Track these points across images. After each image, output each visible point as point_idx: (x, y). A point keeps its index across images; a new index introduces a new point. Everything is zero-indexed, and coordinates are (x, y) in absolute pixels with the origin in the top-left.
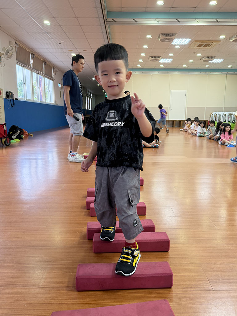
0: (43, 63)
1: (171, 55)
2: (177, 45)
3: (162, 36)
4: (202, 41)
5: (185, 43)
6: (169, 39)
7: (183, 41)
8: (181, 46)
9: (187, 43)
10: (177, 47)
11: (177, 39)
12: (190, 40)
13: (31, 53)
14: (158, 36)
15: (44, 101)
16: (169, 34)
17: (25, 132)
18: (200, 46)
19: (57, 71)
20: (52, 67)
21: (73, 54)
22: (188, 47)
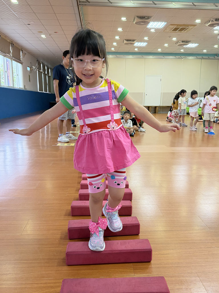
0: (11, 45)
1: (146, 38)
2: (152, 29)
3: (138, 18)
4: (178, 25)
5: (160, 26)
6: (144, 22)
7: (159, 24)
8: (157, 30)
9: (162, 27)
10: (153, 31)
11: (152, 23)
12: (166, 23)
14: (133, 19)
16: (144, 17)
18: (175, 29)
19: (26, 54)
20: (20, 49)
21: (43, 36)
22: (164, 31)
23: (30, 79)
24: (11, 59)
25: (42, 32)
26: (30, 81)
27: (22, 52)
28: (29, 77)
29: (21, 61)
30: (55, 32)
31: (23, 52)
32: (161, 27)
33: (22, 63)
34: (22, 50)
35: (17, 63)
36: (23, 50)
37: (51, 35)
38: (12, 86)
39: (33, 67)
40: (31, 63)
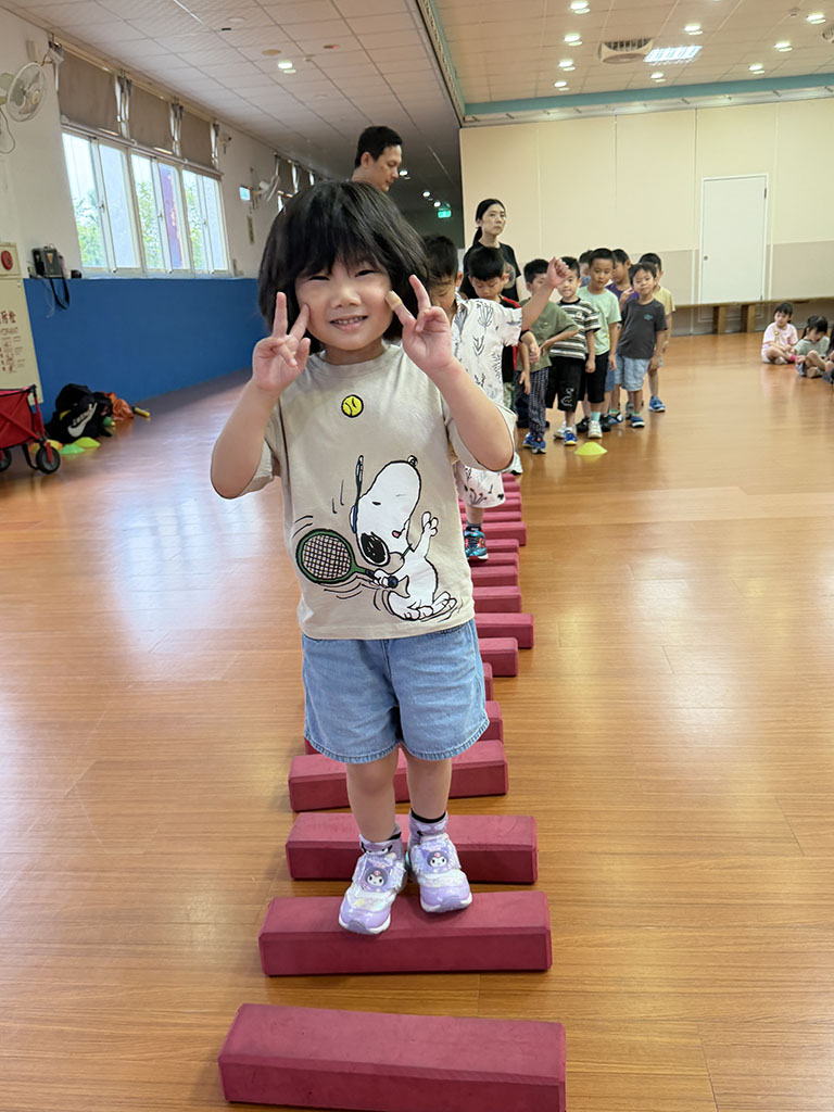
0: (172, 113)
1: (693, 29)
13: (119, 78)
15: (185, 266)
17: (119, 405)
19: (230, 139)
20: (208, 123)
21: (285, 66)
23: (251, 233)
24: (178, 166)
25: (279, 52)
26: (252, 239)
27: (217, 135)
28: (250, 226)
29: (213, 168)
30: (326, 47)
31: (220, 133)
33: (217, 177)
34: (214, 125)
35: (200, 176)
36: (221, 125)
37: (313, 59)
38: (188, 267)
39: (262, 185)
40: (252, 170)
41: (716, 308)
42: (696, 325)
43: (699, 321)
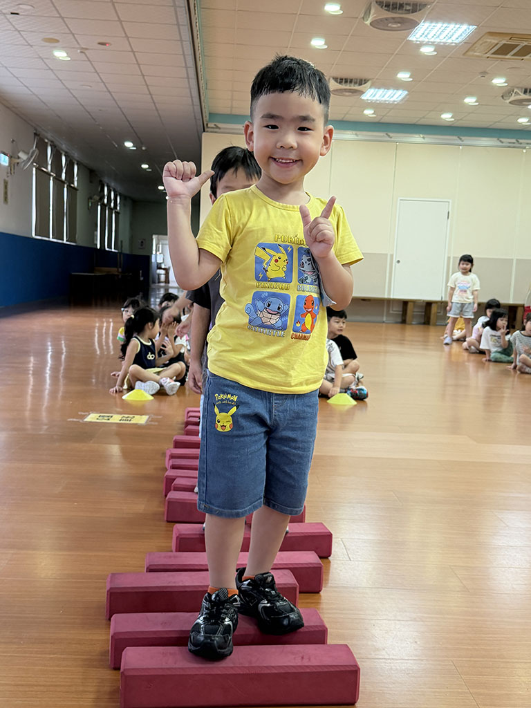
1: (404, 76)
2: (427, 44)
3: (379, 7)
4: (512, 36)
5: (454, 38)
6: (402, 21)
7: (449, 29)
8: (441, 49)
9: (460, 40)
10: (427, 50)
11: (427, 24)
12: (473, 28)
14: (363, 11)
16: (401, 6)
18: (504, 50)
21: (61, 55)
22: (464, 54)
23: (6, 193)
25: (58, 41)
26: (6, 199)
28: (6, 187)
30: (99, 43)
32: (457, 41)
37: (86, 52)
39: (21, 155)
41: (405, 303)
42: (388, 315)
43: (391, 312)
